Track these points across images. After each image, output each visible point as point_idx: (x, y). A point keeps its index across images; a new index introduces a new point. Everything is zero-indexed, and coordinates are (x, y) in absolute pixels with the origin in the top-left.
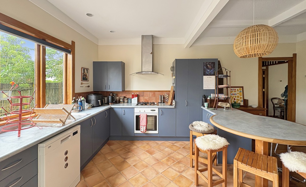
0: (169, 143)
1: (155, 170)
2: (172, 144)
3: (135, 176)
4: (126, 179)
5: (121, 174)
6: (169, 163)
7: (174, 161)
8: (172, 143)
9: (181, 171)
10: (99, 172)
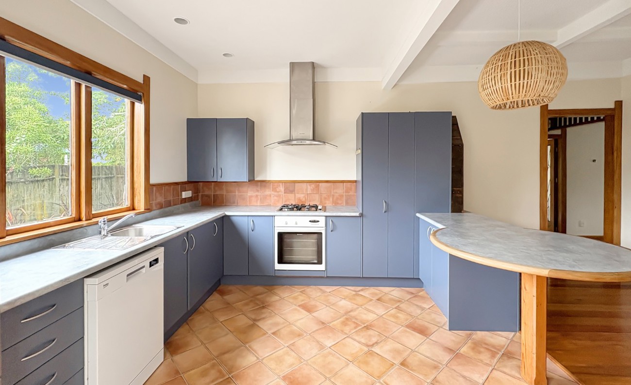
0: (347, 291)
1: (318, 342)
2: (354, 293)
3: (276, 352)
4: (258, 358)
5: (248, 350)
6: (347, 329)
7: (357, 325)
8: (355, 291)
9: (371, 343)
10: (202, 346)
